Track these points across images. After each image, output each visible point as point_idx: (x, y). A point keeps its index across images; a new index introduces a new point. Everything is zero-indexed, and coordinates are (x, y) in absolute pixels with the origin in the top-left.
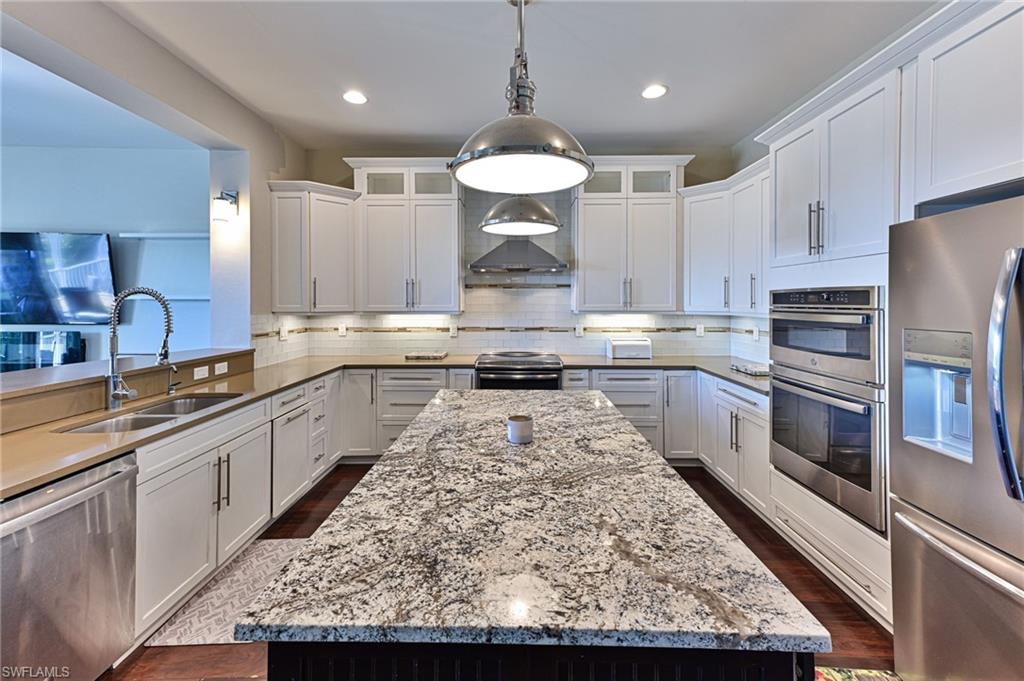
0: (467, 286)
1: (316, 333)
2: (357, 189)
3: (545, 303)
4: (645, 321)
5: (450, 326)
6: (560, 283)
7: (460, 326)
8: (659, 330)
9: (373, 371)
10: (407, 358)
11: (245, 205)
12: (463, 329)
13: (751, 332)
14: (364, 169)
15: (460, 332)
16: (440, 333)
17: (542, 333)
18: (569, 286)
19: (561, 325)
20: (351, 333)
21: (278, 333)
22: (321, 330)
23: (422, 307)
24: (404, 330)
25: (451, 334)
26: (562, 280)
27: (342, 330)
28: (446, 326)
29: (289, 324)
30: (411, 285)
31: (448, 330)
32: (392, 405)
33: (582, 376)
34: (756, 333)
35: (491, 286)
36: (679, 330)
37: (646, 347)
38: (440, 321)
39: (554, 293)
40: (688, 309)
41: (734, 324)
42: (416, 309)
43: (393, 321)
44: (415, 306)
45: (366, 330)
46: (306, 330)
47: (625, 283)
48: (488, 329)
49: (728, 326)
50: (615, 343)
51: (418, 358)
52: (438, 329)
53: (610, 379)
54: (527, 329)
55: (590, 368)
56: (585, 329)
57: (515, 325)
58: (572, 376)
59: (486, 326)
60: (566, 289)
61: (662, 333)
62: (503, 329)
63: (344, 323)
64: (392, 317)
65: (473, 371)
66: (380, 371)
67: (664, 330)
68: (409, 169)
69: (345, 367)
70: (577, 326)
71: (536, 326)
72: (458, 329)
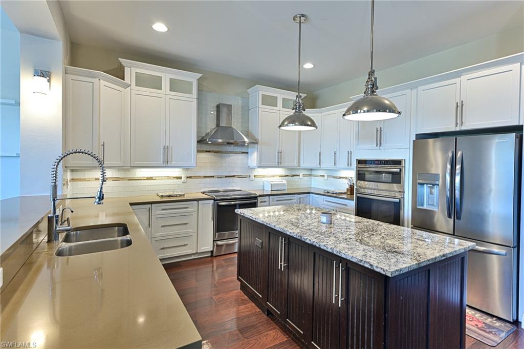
2: (127, 81)
3: (235, 161)
4: (281, 171)
5: (183, 176)
7: (188, 176)
8: (286, 176)
9: (149, 206)
11: (57, 84)
12: (190, 177)
13: (324, 176)
14: (133, 69)
15: (189, 179)
16: (176, 180)
17: (234, 178)
18: (247, 153)
19: (243, 174)
22: (84, 180)
23: (174, 163)
24: (150, 178)
25: (182, 180)
26: (244, 150)
28: (180, 176)
30: (166, 149)
31: (180, 178)
32: (162, 226)
33: (266, 200)
34: (326, 177)
35: (206, 151)
36: (293, 176)
37: (284, 184)
38: (176, 172)
39: (241, 157)
40: (302, 165)
41: (313, 173)
42: (169, 165)
44: (169, 163)
45: (122, 179)
47: (278, 152)
48: (205, 177)
49: (310, 174)
50: (272, 183)
51: (169, 196)
52: (174, 178)
53: (277, 200)
54: (226, 177)
55: (269, 195)
56: (255, 176)
57: (220, 174)
58: (261, 200)
59: (204, 175)
60: (246, 155)
61: (287, 177)
62: (213, 177)
64: (143, 170)
66: (154, 205)
67: (288, 176)
68: (166, 74)
70: (251, 175)
71: (231, 175)
72: (187, 177)
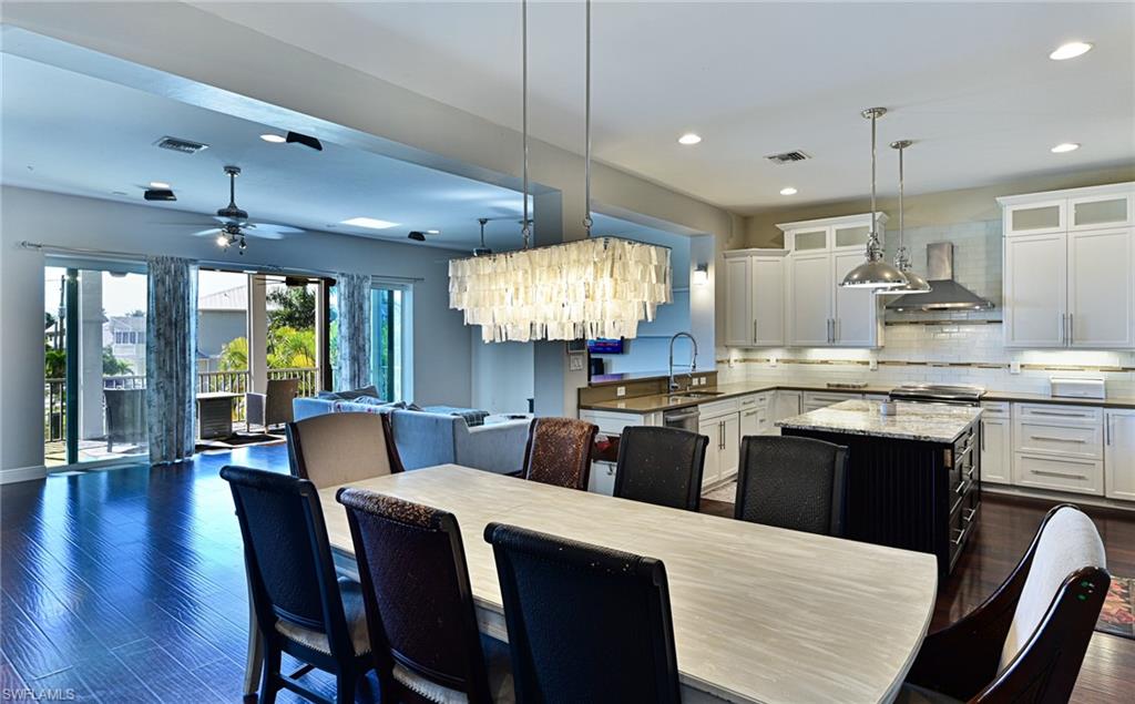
0: (886, 324)
1: (752, 364)
2: (786, 248)
3: (968, 338)
4: (1101, 358)
5: (870, 360)
6: (990, 319)
7: (880, 360)
9: (800, 392)
10: (829, 385)
11: (711, 271)
12: (883, 363)
14: (792, 231)
15: (880, 366)
16: (860, 366)
17: (970, 369)
18: (1001, 322)
19: (991, 361)
20: (780, 364)
21: (729, 361)
22: (756, 361)
23: (842, 342)
24: (826, 362)
25: (871, 367)
26: (992, 317)
27: (773, 362)
28: (866, 360)
29: (735, 355)
30: (832, 324)
31: (868, 363)
33: (1001, 408)
35: (911, 323)
38: (860, 355)
39: (986, 330)
42: (837, 344)
43: (816, 354)
44: (836, 342)
45: (793, 361)
46: (745, 360)
47: (1064, 319)
48: (909, 363)
50: (1053, 381)
51: (839, 386)
52: (858, 362)
53: (1035, 413)
54: (951, 364)
55: (1011, 401)
56: (1022, 366)
57: (939, 360)
58: (990, 408)
59: (907, 360)
60: (997, 325)
62: (924, 364)
63: (775, 355)
64: (815, 350)
65: (888, 397)
66: (805, 393)
68: (832, 227)
69: (778, 388)
70: (1012, 363)
71: (962, 362)
72: (878, 363)
